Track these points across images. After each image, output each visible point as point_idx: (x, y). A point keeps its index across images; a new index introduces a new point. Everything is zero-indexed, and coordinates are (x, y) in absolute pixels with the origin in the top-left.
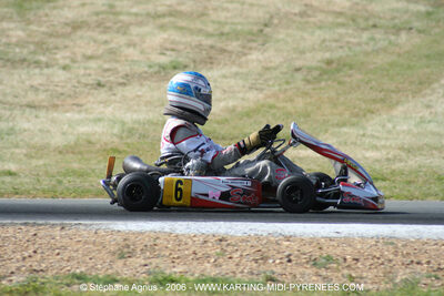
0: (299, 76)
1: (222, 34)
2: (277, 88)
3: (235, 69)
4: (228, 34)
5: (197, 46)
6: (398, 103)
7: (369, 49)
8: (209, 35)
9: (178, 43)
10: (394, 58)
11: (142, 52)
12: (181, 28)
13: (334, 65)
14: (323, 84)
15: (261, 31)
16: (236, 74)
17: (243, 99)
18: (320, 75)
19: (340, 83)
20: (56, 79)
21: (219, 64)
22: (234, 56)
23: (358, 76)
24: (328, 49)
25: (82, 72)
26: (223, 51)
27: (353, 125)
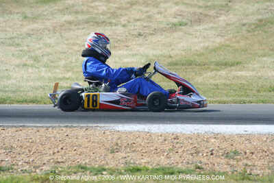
0: (244, 28)
1: (207, 7)
2: (232, 35)
3: (212, 25)
4: (210, 6)
5: (193, 13)
8: (200, 7)
9: (184, 12)
11: (165, 17)
12: (186, 4)
13: (263, 22)
14: (256, 33)
15: (227, 5)
16: (212, 28)
17: (213, 42)
18: (256, 27)
19: (265, 32)
20: (118, 32)
21: (204, 22)
22: (212, 19)
24: (261, 14)
25: (133, 28)
26: (206, 15)
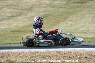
1: (22, 9)
4: (23, 9)
5: (17, 12)
6: (60, 23)
7: (54, 12)
8: (19, 10)
9: (13, 11)
10: (59, 13)
11: (5, 14)
12: (13, 8)
13: (46, 15)
15: (31, 8)
16: (26, 18)
17: (27, 23)
19: (48, 19)
21: (22, 16)
22: (25, 14)
23: (52, 18)
24: (45, 12)
26: (22, 13)
27: (51, 28)
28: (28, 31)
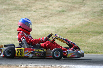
28: (89, 32)
